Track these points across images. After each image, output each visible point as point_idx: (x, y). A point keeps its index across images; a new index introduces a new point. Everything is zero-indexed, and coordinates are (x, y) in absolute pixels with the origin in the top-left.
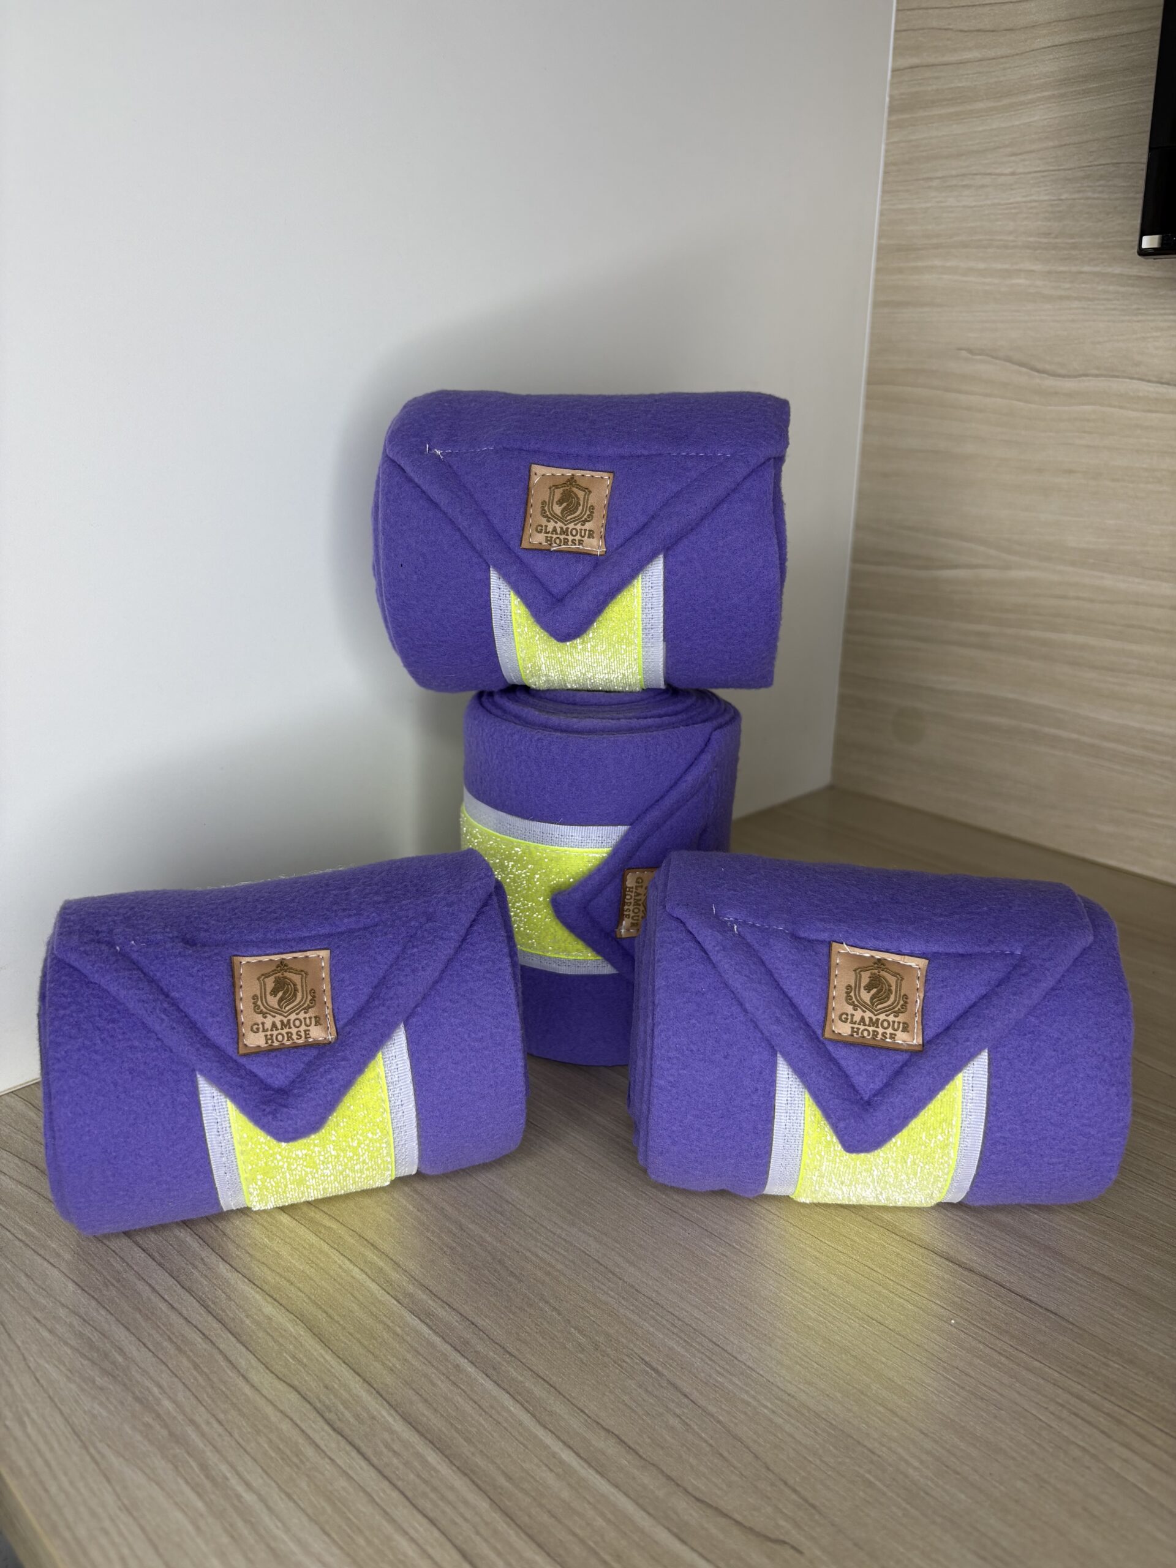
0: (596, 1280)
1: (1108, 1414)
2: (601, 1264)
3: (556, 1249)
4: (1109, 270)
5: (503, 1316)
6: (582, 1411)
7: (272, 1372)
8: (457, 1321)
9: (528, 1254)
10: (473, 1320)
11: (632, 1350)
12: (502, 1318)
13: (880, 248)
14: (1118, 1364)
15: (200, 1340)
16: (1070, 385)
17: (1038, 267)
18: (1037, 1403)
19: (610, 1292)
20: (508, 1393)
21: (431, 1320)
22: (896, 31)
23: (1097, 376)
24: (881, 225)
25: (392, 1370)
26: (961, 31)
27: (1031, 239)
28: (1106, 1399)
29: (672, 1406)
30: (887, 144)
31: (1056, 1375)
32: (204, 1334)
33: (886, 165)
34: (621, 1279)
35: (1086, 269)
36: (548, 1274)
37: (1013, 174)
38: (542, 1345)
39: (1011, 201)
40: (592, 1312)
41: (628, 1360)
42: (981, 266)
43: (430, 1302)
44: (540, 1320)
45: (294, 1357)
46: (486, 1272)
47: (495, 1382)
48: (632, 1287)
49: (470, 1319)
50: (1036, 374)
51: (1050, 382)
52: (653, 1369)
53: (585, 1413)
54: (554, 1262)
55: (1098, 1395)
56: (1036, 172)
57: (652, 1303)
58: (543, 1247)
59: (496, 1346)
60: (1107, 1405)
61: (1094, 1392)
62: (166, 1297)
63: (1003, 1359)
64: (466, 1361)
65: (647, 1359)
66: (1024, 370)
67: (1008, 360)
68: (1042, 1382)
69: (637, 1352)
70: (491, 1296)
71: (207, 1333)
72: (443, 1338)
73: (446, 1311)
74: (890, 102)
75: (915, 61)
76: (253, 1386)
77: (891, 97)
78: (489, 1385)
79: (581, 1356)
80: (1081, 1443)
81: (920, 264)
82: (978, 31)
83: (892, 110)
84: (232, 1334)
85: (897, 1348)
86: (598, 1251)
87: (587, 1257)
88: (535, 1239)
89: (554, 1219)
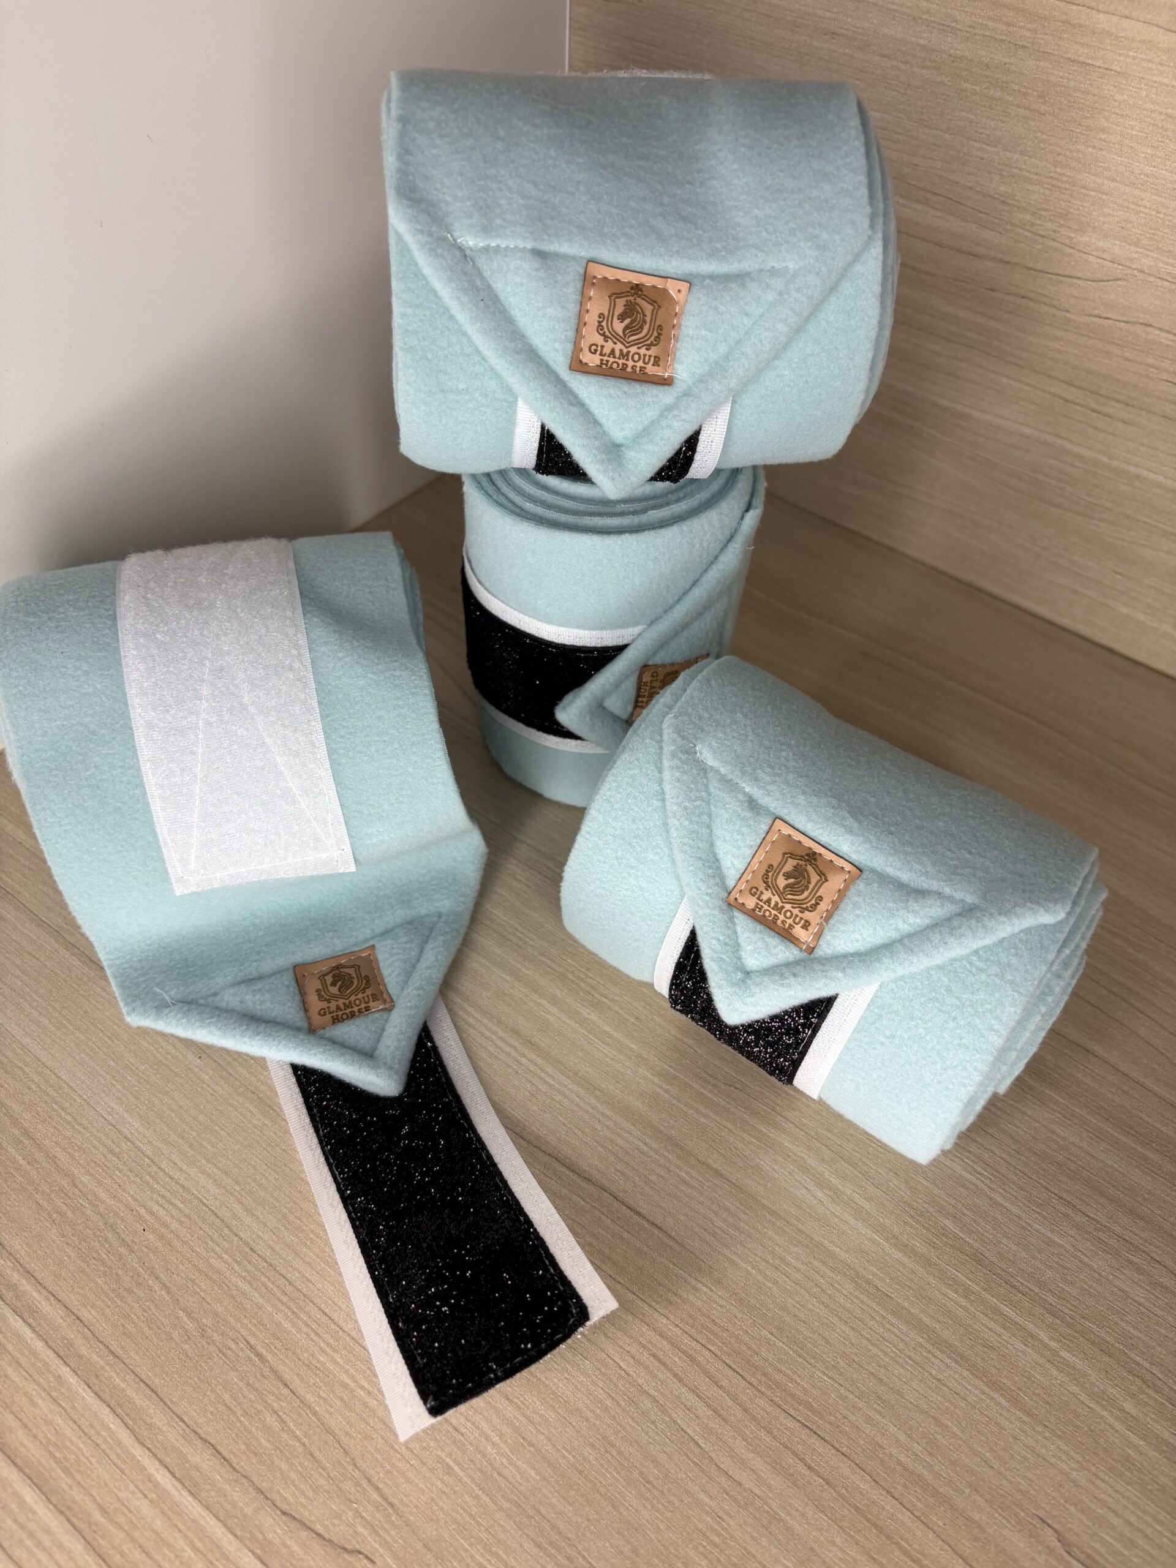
0: (212, 1240)
2: (218, 1217)
3: (173, 1200)
5: (109, 1303)
6: (182, 1420)
9: (142, 1211)
10: (79, 1314)
11: (239, 1332)
12: (109, 1307)
20: (109, 1406)
21: (35, 1319)
29: (270, 1399)
34: (236, 1235)
36: (161, 1237)
38: (147, 1337)
43: (35, 1294)
44: (148, 1304)
46: (97, 1244)
48: (247, 1244)
49: (76, 1312)
53: (184, 1422)
54: (168, 1219)
58: (159, 1198)
59: (101, 1346)
60: (686, 1340)
69: (243, 1333)
70: (100, 1277)
73: (51, 1304)
78: (90, 1398)
79: (186, 1347)
80: (652, 1392)
86: (216, 1199)
87: (204, 1208)
88: (152, 1189)
89: (173, 1157)
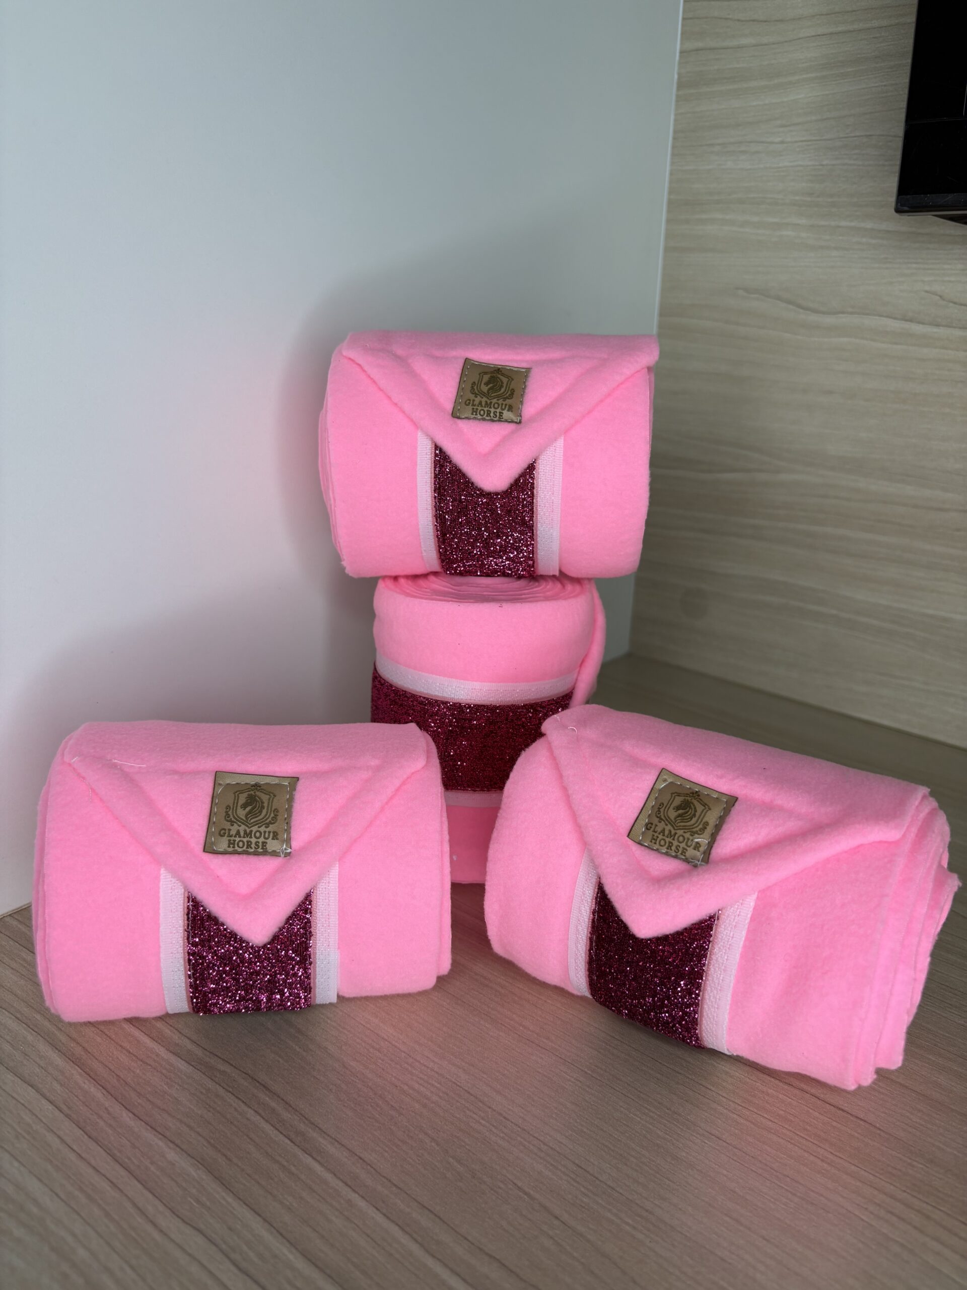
1: (918, 1211)
4: (862, 225)
7: (178, 1216)
8: (346, 1157)
13: (670, 202)
14: (921, 1164)
15: (109, 1188)
16: (829, 320)
17: (803, 221)
18: (858, 1205)
19: (482, 1121)
22: (684, 19)
23: (852, 313)
24: (671, 182)
25: (289, 1209)
26: (739, 20)
27: (797, 198)
28: (915, 1197)
30: (676, 115)
31: (872, 1177)
32: (112, 1182)
33: (675, 132)
35: (843, 223)
37: (782, 142)
39: (781, 165)
40: (466, 1140)
41: (502, 1186)
42: (756, 219)
45: (198, 1201)
47: (385, 1215)
50: (801, 311)
51: (813, 318)
52: (526, 1193)
55: (908, 1193)
56: (802, 141)
57: (519, 1129)
61: (905, 1191)
62: (75, 1147)
63: (825, 1165)
64: (357, 1195)
65: (520, 1184)
66: (791, 307)
67: (779, 298)
68: (858, 1184)
71: (115, 1181)
72: (335, 1175)
74: (679, 78)
75: (700, 44)
76: (161, 1231)
77: (679, 74)
81: (704, 216)
82: (754, 21)
83: (680, 85)
84: (139, 1181)
85: (735, 1161)
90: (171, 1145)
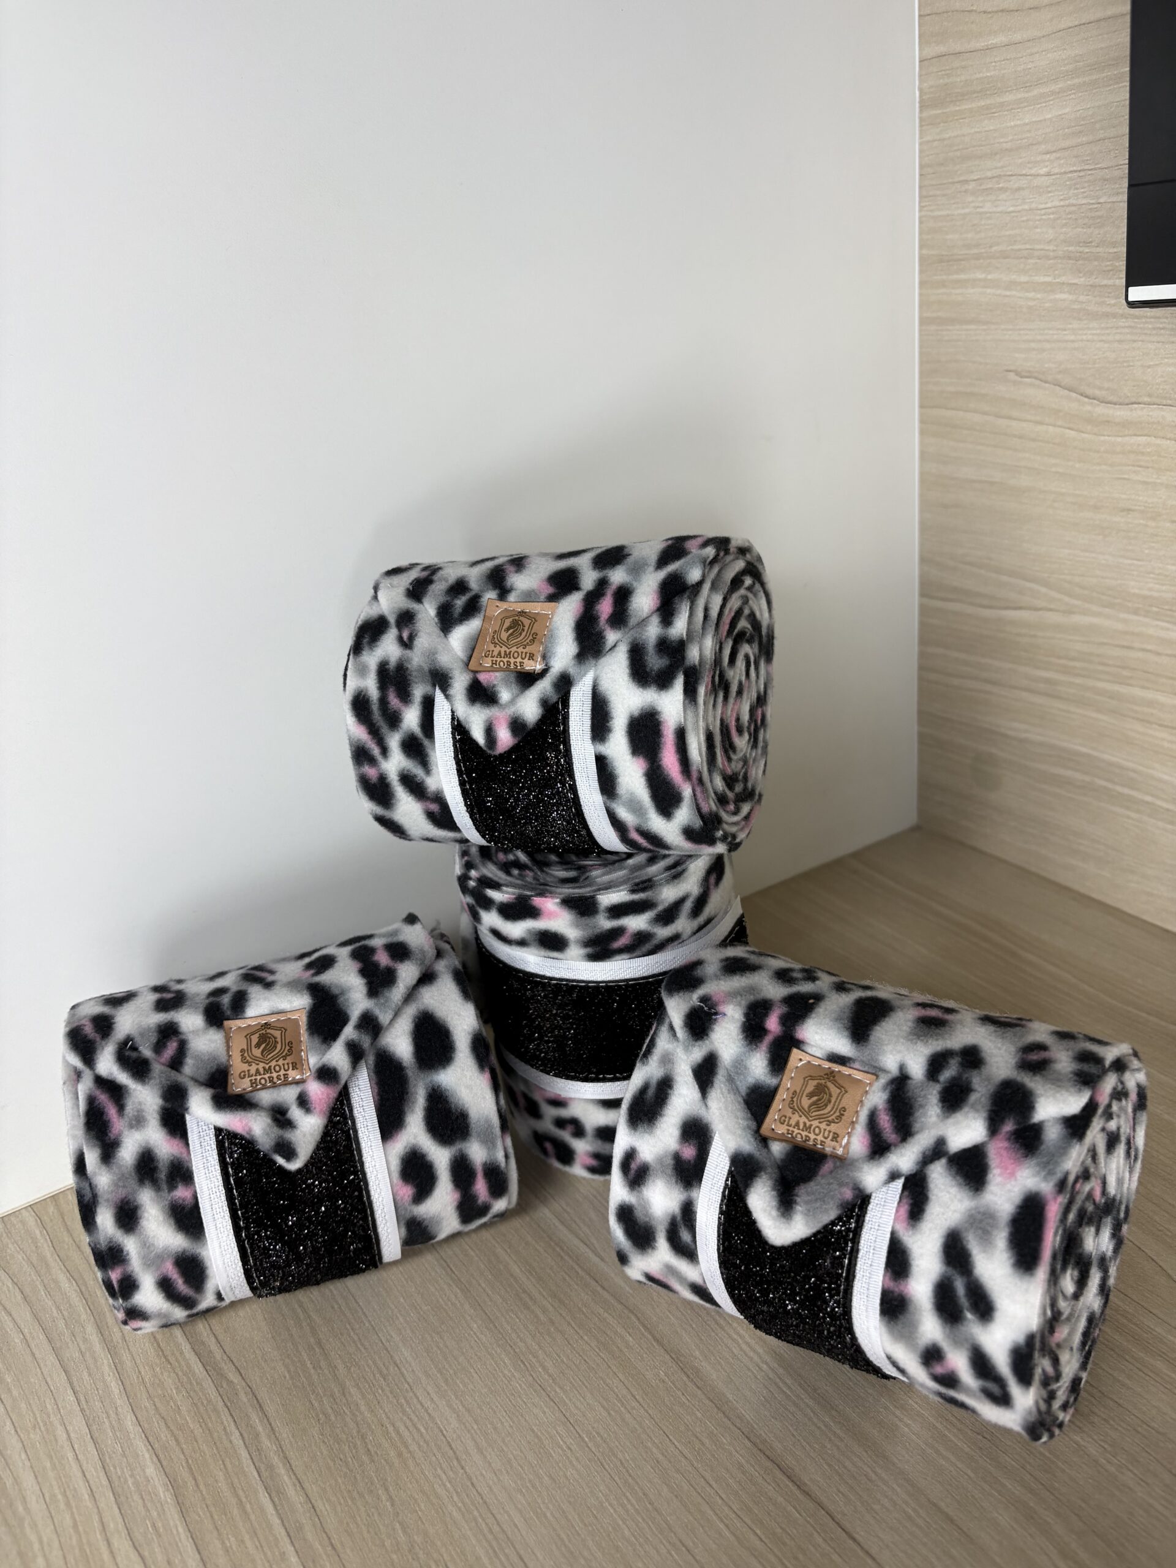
0: (441, 1468)
2: (452, 1449)
3: (418, 1425)
5: (342, 1501)
7: (131, 1540)
8: (300, 1503)
9: (391, 1429)
10: (315, 1505)
11: (442, 1556)
12: (340, 1504)
13: (922, 259)
15: (87, 1497)
16: (1120, 413)
17: (1081, 281)
19: (448, 1485)
21: (280, 1499)
22: (920, 16)
23: (1149, 404)
24: (920, 234)
25: (228, 1551)
26: (985, 12)
27: (1071, 248)
30: (921, 144)
32: (91, 1490)
33: (921, 167)
34: (463, 1468)
36: (400, 1454)
37: (1048, 174)
38: (364, 1539)
39: (1049, 205)
40: (422, 1506)
42: (1024, 278)
43: (286, 1478)
44: (373, 1510)
45: (154, 1526)
46: (347, 1448)
48: (470, 1479)
49: (313, 1501)
50: (1086, 400)
51: (1101, 410)
54: (410, 1441)
56: (1071, 172)
58: (407, 1421)
59: (324, 1536)
62: (76, 1446)
66: (1074, 395)
67: (1058, 384)
69: (445, 1558)
70: (341, 1477)
71: (94, 1489)
72: (282, 1521)
73: (296, 1490)
74: (920, 96)
75: (941, 49)
76: (112, 1552)
77: (921, 90)
79: (394, 1557)
81: (962, 276)
82: (1002, 11)
83: (923, 106)
84: (114, 1494)
86: (455, 1432)
87: (442, 1438)
88: (404, 1412)
89: (429, 1388)
90: (155, 1459)
